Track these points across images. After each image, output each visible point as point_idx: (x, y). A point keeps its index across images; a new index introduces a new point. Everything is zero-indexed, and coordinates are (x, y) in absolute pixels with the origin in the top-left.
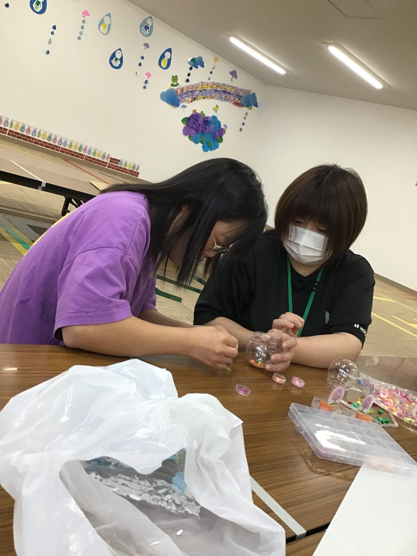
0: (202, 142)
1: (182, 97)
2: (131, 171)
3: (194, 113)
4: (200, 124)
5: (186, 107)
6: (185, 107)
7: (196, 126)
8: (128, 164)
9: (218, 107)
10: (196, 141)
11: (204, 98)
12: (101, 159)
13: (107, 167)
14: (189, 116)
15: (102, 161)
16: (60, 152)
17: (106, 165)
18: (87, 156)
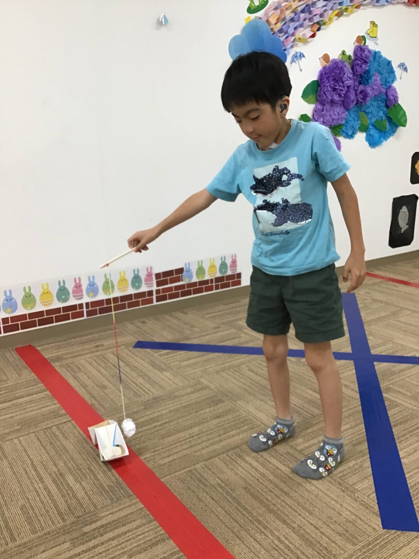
0: (363, 129)
1: (286, 33)
2: (218, 279)
3: (325, 63)
4: (348, 87)
5: (304, 56)
6: (302, 56)
7: (340, 95)
8: (206, 267)
9: (376, 26)
10: (350, 133)
11: (339, 15)
12: (131, 291)
13: (155, 303)
14: (315, 78)
15: (135, 294)
16: (5, 332)
17: (152, 299)
18: (92, 303)
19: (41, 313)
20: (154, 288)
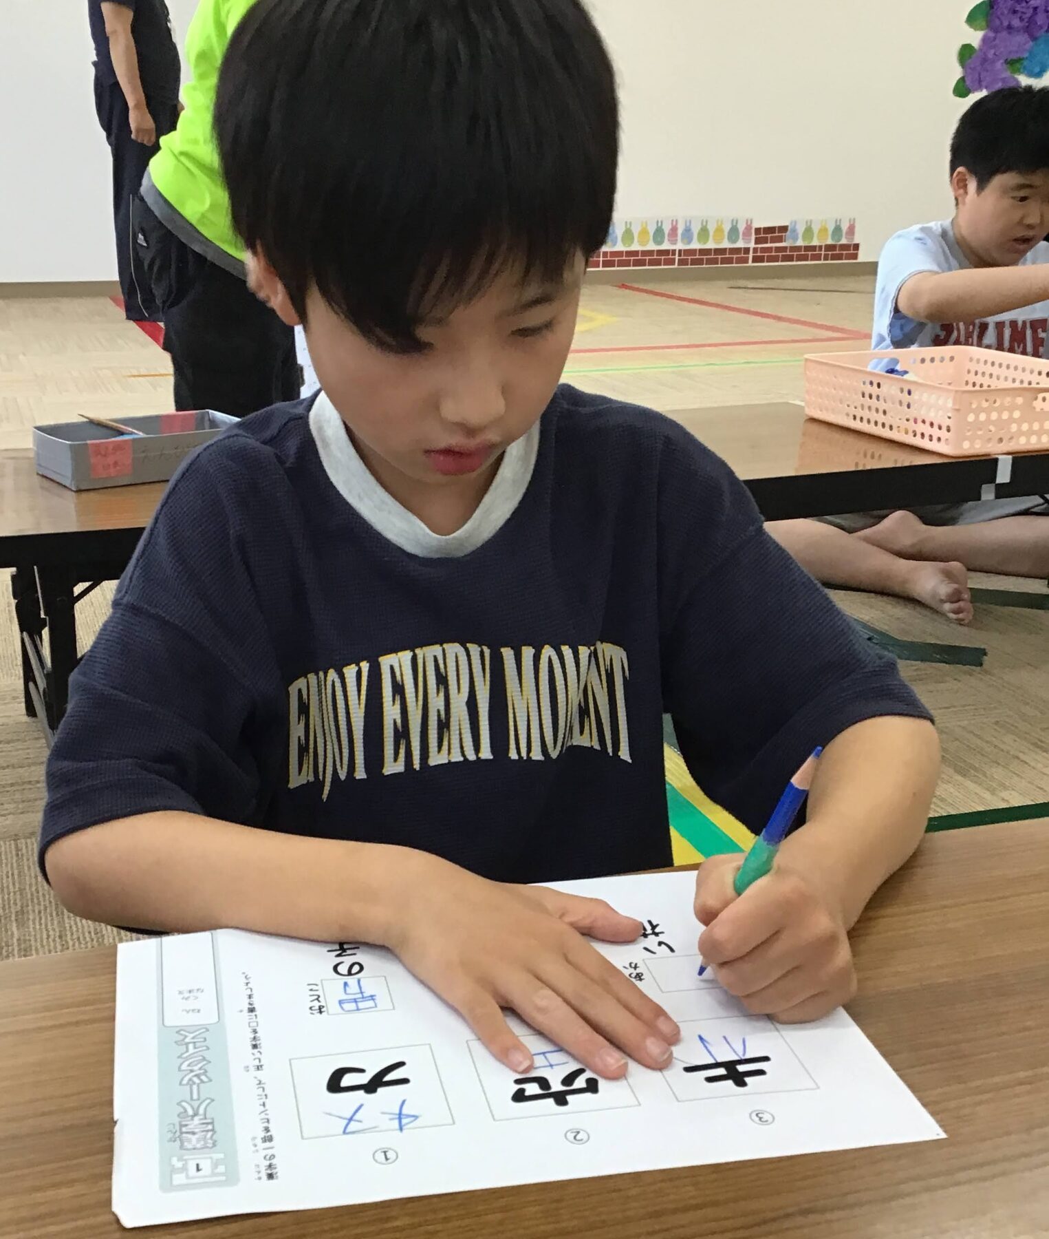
2: (830, 248)
4: (1035, 9)
7: (1021, 19)
8: (816, 229)
10: (1037, 70)
12: (726, 244)
13: (750, 264)
16: (603, 267)
17: (748, 257)
18: (686, 251)
19: (635, 253)
20: (752, 245)
